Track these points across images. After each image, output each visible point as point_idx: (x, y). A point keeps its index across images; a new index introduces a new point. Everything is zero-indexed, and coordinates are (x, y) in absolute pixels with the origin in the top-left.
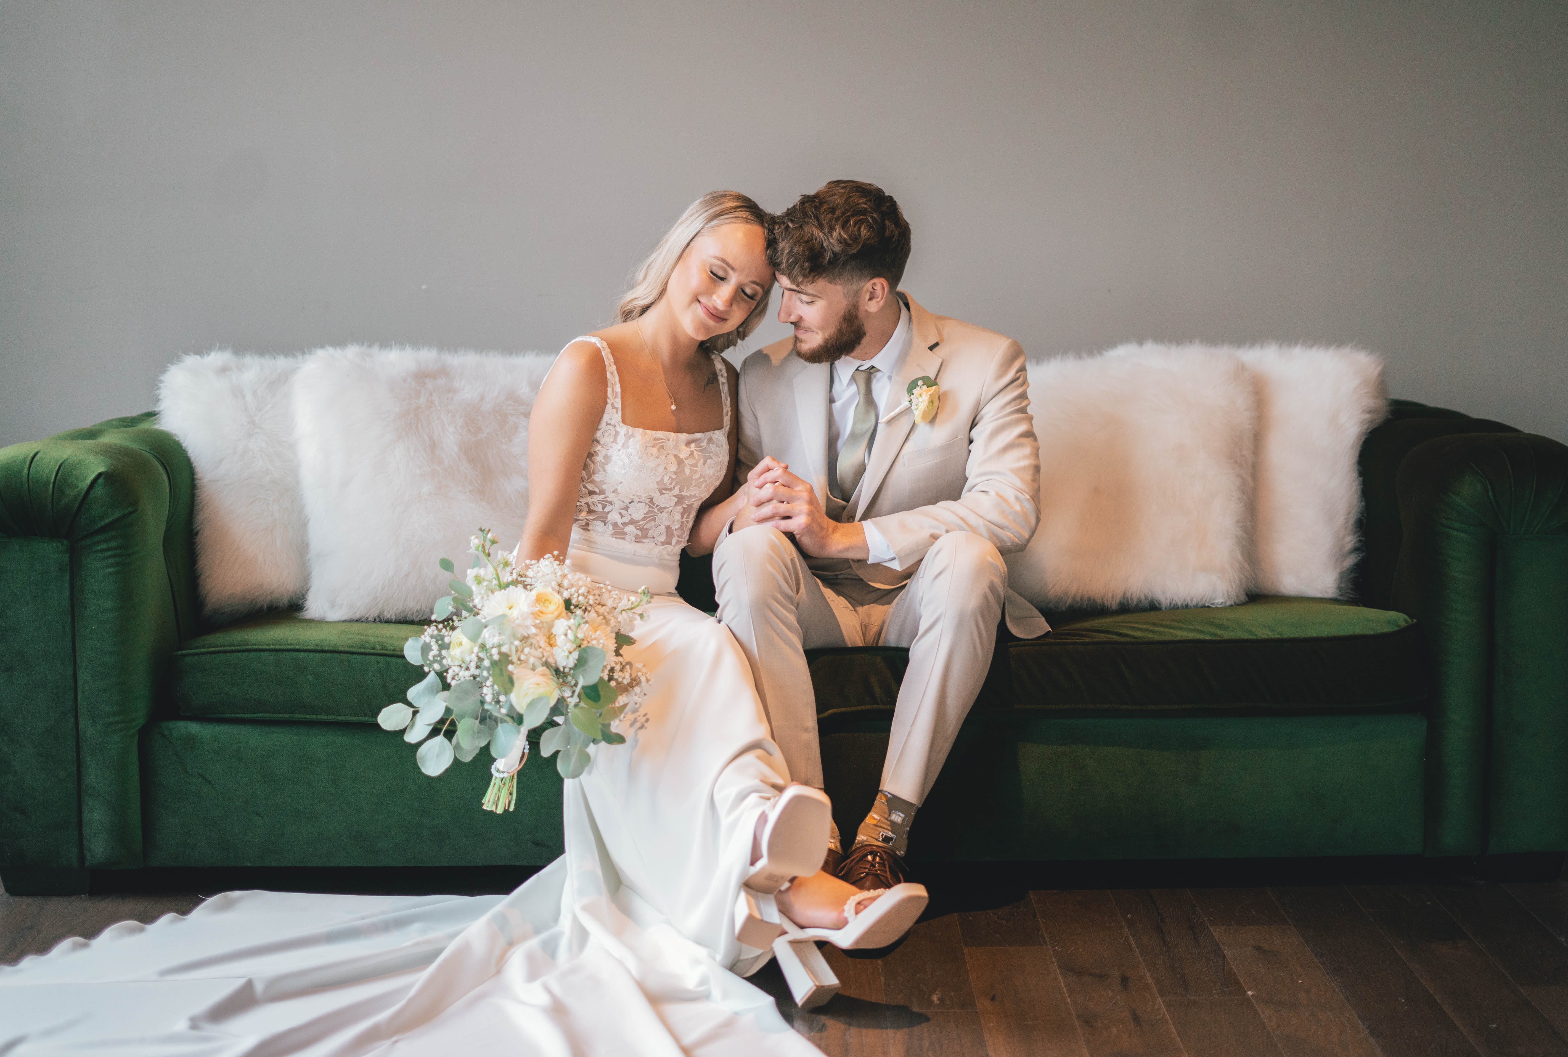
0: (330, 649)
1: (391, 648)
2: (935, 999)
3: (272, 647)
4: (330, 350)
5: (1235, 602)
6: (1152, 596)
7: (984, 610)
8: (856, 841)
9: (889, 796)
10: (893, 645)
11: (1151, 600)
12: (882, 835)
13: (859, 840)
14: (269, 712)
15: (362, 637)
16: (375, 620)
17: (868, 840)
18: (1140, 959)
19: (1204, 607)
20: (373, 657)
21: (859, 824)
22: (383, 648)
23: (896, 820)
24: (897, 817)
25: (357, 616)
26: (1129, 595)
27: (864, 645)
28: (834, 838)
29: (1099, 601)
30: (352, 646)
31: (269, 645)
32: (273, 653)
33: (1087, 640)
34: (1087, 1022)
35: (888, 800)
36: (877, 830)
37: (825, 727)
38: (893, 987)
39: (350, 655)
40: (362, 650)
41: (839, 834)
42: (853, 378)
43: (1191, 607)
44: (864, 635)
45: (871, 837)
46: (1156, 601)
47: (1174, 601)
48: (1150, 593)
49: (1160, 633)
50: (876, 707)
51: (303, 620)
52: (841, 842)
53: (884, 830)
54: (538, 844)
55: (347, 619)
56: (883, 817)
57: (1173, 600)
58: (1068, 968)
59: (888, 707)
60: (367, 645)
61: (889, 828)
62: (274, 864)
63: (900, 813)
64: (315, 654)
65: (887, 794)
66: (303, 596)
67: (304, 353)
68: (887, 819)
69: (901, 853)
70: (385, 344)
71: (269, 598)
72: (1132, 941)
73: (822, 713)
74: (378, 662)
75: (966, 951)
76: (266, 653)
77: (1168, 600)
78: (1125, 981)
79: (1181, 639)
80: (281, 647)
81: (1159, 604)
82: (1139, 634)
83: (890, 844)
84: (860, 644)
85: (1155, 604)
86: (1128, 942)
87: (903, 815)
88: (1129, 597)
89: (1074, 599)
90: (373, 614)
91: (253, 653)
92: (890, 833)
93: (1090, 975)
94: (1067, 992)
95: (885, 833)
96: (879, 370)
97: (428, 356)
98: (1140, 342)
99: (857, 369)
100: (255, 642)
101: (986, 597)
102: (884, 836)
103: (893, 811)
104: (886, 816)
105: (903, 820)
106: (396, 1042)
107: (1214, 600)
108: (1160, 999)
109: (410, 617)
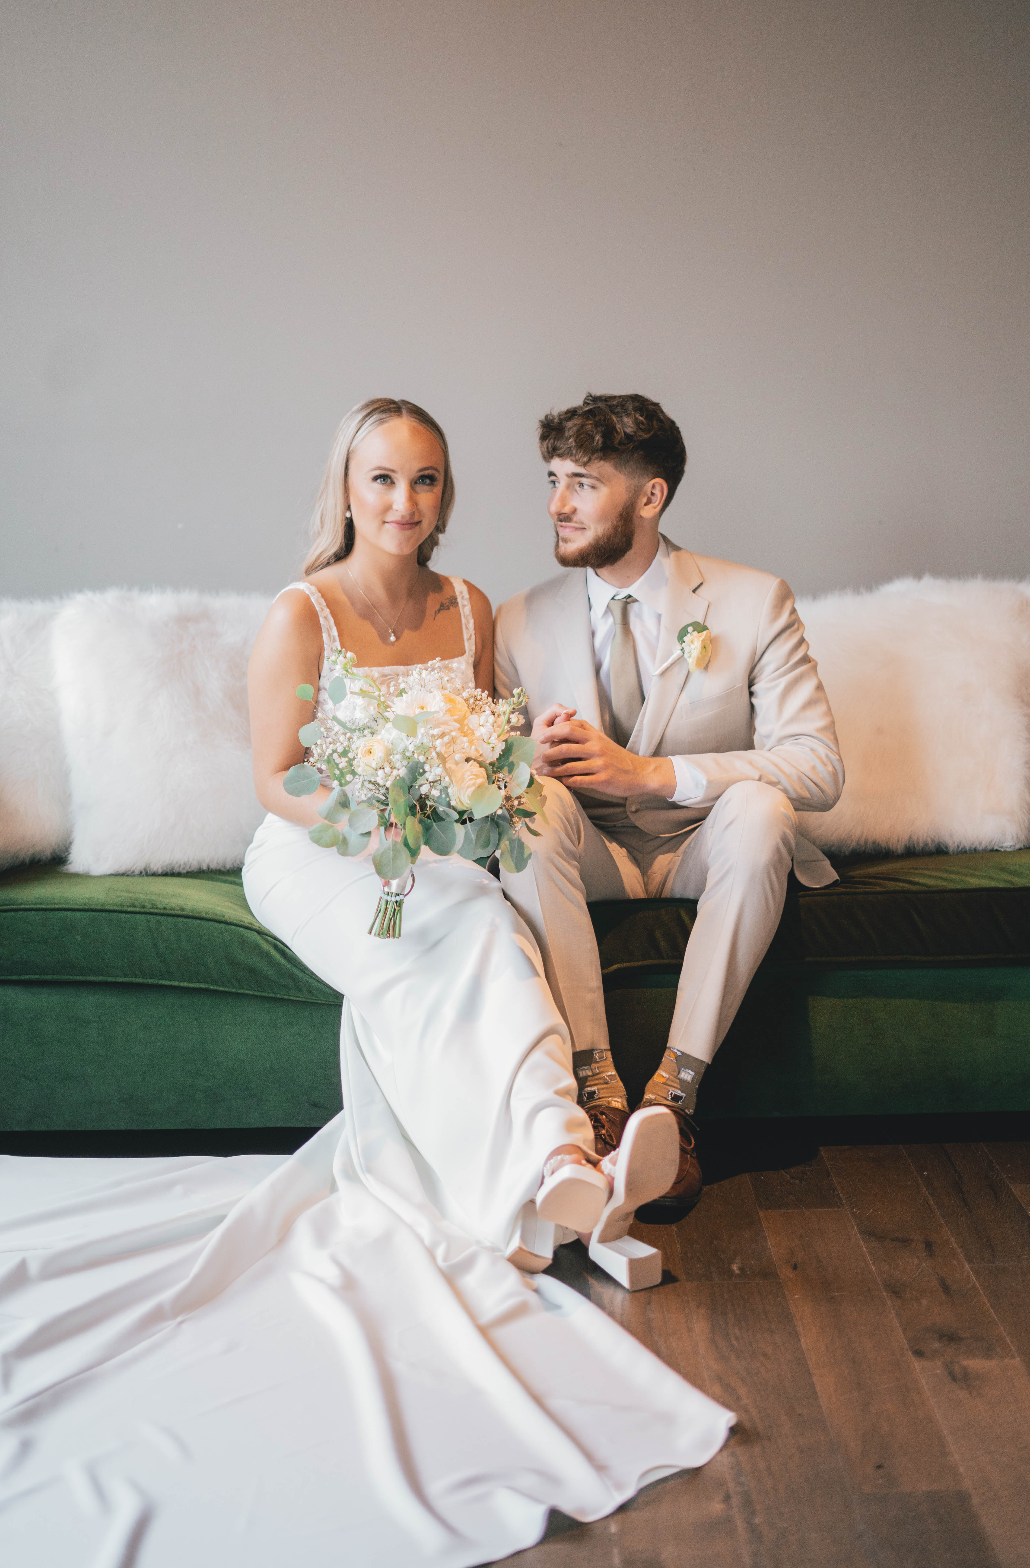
0: (98, 907)
1: (161, 906)
2: (735, 1267)
3: (39, 906)
4: (90, 595)
5: (1024, 846)
6: (939, 840)
7: (776, 863)
8: (644, 1100)
9: (679, 1053)
10: (678, 896)
11: (938, 844)
12: (672, 1094)
13: (646, 1099)
14: (36, 974)
15: (130, 895)
16: (141, 873)
17: (657, 1099)
18: (942, 1221)
19: (992, 850)
20: (143, 916)
21: (648, 1081)
22: (154, 906)
23: (685, 1078)
24: (687, 1075)
25: (123, 869)
26: (915, 838)
27: (647, 897)
28: (621, 1097)
29: (884, 845)
30: (122, 905)
31: (35, 904)
32: (40, 913)
33: (878, 889)
34: (894, 1292)
35: (677, 1058)
36: (666, 1089)
37: (610, 983)
38: (689, 1255)
39: (120, 914)
40: (132, 909)
41: (625, 1093)
42: (608, 609)
43: (979, 850)
44: (646, 885)
45: (659, 1095)
46: (943, 845)
47: (962, 844)
48: (937, 837)
49: (953, 881)
50: (662, 961)
51: (68, 874)
52: (628, 1101)
53: (674, 1089)
54: (314, 1105)
55: (113, 872)
56: (672, 1075)
57: (960, 843)
58: (870, 1233)
59: (674, 961)
60: (136, 903)
61: (679, 1087)
62: (44, 1128)
63: (690, 1071)
64: (83, 913)
65: (675, 1051)
66: (67, 848)
67: (61, 597)
68: (676, 1077)
69: (690, 1111)
70: (145, 586)
71: (31, 851)
72: (931, 1202)
73: (607, 968)
74: (149, 922)
75: (761, 1214)
76: (34, 913)
77: (956, 844)
78: (929, 1246)
79: (975, 887)
80: (48, 907)
81: (946, 848)
82: (932, 882)
83: (680, 1103)
84: (642, 895)
85: (942, 848)
86: (927, 1203)
87: (693, 1073)
88: (915, 841)
89: (858, 844)
90: (139, 866)
91: (20, 913)
92: (680, 1092)
93: (894, 1239)
94: (871, 1260)
95: (675, 1092)
96: (636, 601)
97: (189, 599)
98: (918, 575)
99: (613, 599)
100: (20, 901)
101: (778, 850)
102: (673, 1094)
103: (683, 1069)
104: (676, 1074)
105: (693, 1078)
106: (181, 1323)
107: (1003, 843)
108: (967, 1266)
109: (176, 870)
